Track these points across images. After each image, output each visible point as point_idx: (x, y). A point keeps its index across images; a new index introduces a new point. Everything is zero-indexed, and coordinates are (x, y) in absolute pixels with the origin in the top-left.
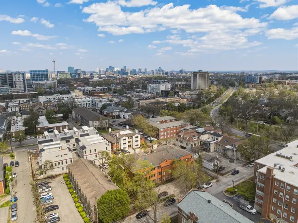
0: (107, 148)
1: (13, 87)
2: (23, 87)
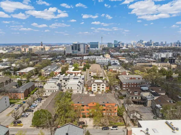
0: (78, 88)
1: (79, 51)
2: (83, 51)
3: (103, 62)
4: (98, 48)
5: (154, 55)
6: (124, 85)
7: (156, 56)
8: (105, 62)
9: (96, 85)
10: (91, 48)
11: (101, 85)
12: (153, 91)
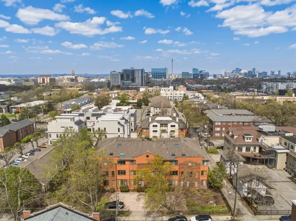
0: (119, 129)
1: (133, 82)
2: (140, 82)
3: (175, 95)
4: (165, 78)
5: (265, 87)
6: (218, 126)
7: (268, 88)
8: (177, 95)
9: (159, 125)
10: (154, 78)
11: (169, 125)
12: (287, 135)
